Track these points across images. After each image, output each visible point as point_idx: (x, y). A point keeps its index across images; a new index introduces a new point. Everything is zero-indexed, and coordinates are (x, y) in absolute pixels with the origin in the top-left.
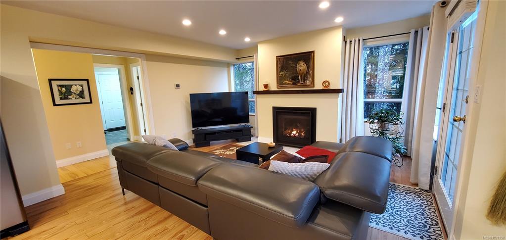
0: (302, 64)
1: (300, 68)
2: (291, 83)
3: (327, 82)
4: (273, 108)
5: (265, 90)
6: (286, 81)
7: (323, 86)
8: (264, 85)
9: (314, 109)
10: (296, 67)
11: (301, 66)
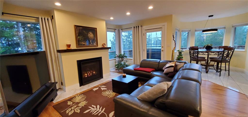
0: (91, 34)
1: (90, 36)
2: (86, 44)
3: (105, 44)
4: (78, 61)
5: (69, 48)
6: (82, 43)
7: (103, 46)
8: (67, 45)
9: (101, 58)
10: (88, 35)
11: (90, 35)
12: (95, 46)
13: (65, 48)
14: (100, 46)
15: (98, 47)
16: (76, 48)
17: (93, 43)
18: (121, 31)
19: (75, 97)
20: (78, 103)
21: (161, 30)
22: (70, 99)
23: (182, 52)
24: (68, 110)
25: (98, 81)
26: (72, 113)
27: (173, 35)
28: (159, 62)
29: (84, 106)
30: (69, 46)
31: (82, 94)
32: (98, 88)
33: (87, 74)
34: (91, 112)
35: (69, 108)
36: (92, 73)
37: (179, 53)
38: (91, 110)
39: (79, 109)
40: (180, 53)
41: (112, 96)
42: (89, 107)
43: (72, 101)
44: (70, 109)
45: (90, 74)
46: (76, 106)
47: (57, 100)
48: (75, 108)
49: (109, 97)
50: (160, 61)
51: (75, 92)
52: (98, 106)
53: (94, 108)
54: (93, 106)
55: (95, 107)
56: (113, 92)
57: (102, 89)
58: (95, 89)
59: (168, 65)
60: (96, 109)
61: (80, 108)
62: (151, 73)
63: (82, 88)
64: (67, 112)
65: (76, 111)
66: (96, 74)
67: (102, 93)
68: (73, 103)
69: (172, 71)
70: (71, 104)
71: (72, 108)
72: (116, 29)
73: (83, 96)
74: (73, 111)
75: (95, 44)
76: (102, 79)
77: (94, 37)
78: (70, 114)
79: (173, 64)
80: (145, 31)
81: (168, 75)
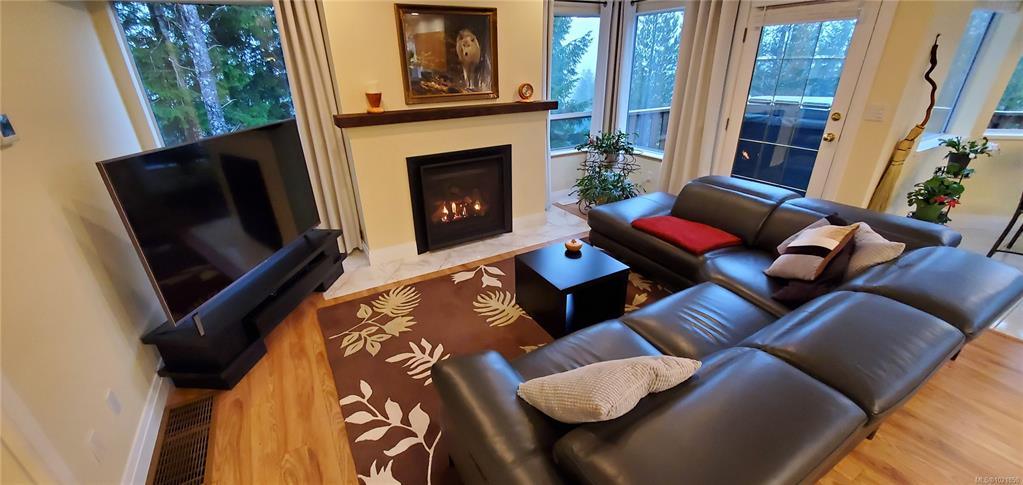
0: (469, 39)
1: (466, 50)
2: (445, 88)
3: (530, 87)
4: (409, 160)
5: (376, 110)
6: (429, 84)
7: (522, 95)
8: (368, 96)
9: (508, 148)
10: (455, 46)
11: (466, 45)
12: (485, 96)
13: (363, 107)
14: (507, 96)
15: (498, 101)
16: (406, 108)
17: (476, 84)
18: (629, 10)
19: (388, 293)
20: (387, 319)
21: (858, 13)
22: (372, 298)
23: (972, 155)
24: (349, 337)
25: (489, 241)
26: (354, 351)
27: (935, 47)
28: (775, 208)
29: (398, 335)
30: (375, 99)
31: (412, 286)
32: (470, 275)
33: (450, 209)
34: (409, 363)
35: (355, 330)
36: (470, 209)
37: (953, 157)
38: (413, 355)
39: (380, 342)
40: (959, 160)
41: (505, 319)
42: (412, 344)
43: (372, 306)
44: (356, 335)
45: (459, 211)
46: (374, 329)
47: (337, 291)
48: (370, 335)
49: (493, 322)
50: (783, 200)
51: (395, 272)
52: (440, 349)
53: (423, 350)
54: (424, 342)
55: (428, 347)
56: (516, 303)
57: (487, 281)
58: (459, 278)
59: (804, 238)
60: (426, 357)
61: (386, 337)
62: (701, 258)
63: (423, 261)
64: (345, 343)
65: (369, 348)
66: (483, 214)
67: (479, 298)
68: (375, 314)
69: (807, 278)
70: (367, 317)
71: (364, 333)
72: (605, 3)
73: (411, 294)
74: (360, 345)
75: (485, 88)
76: (506, 237)
77: (483, 54)
78: (348, 352)
79: (832, 236)
80: (755, 12)
81: (781, 291)
